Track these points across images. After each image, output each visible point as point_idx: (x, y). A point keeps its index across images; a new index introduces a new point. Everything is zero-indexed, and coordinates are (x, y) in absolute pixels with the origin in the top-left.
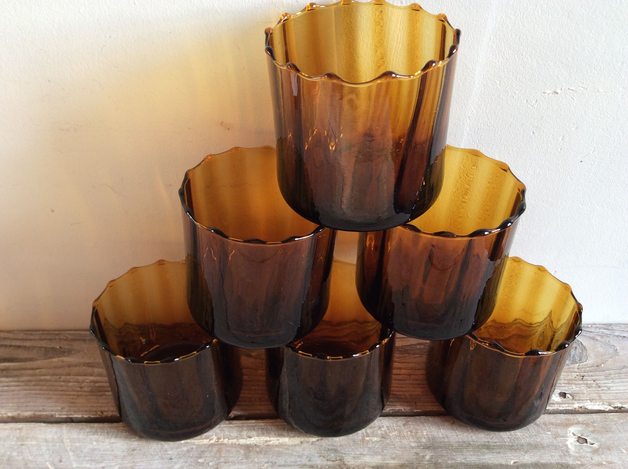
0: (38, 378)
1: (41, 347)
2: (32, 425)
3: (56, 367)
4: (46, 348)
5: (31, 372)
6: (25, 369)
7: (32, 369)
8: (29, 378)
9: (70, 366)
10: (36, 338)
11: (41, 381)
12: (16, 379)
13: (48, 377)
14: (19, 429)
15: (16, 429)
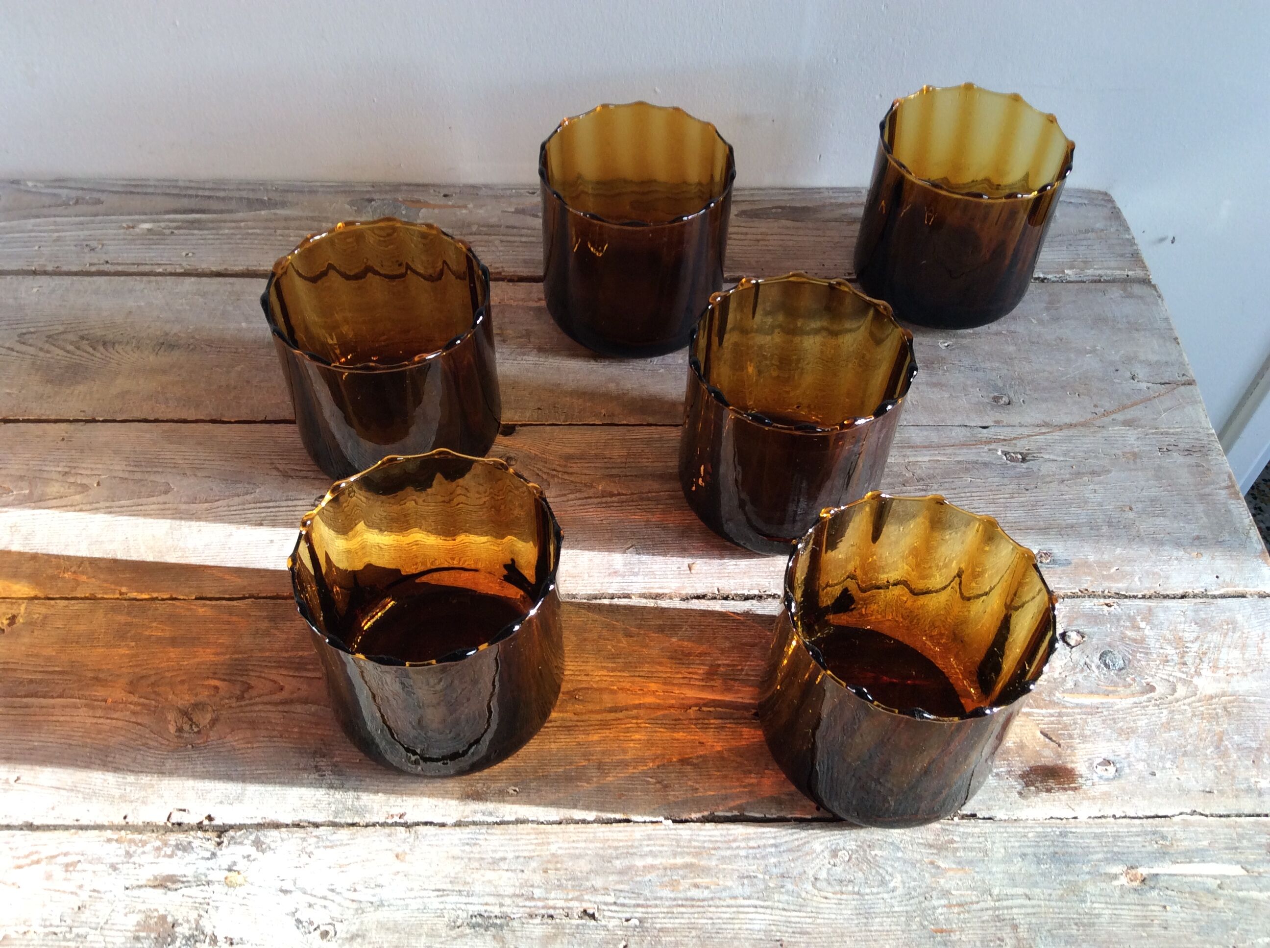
0: (244, 231)
1: (241, 199)
2: (247, 280)
3: (266, 220)
4: (248, 199)
5: (233, 224)
6: (225, 221)
7: (234, 221)
8: (232, 231)
9: (286, 219)
10: (231, 188)
11: (248, 234)
12: (214, 232)
13: (258, 231)
14: (231, 284)
15: (226, 284)
